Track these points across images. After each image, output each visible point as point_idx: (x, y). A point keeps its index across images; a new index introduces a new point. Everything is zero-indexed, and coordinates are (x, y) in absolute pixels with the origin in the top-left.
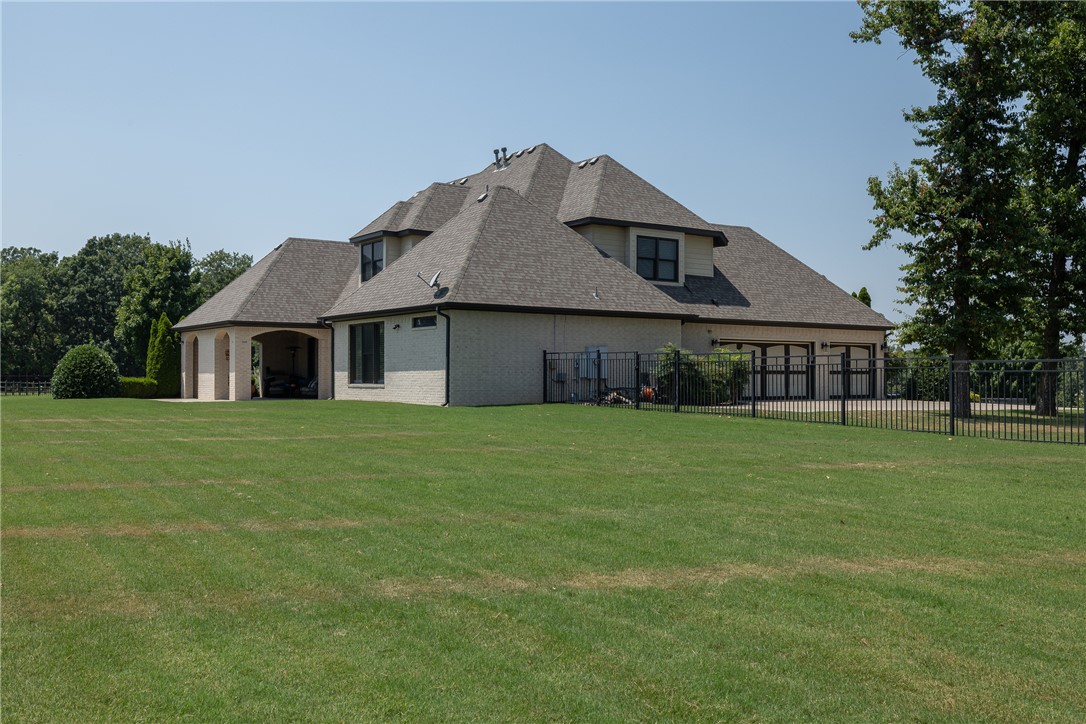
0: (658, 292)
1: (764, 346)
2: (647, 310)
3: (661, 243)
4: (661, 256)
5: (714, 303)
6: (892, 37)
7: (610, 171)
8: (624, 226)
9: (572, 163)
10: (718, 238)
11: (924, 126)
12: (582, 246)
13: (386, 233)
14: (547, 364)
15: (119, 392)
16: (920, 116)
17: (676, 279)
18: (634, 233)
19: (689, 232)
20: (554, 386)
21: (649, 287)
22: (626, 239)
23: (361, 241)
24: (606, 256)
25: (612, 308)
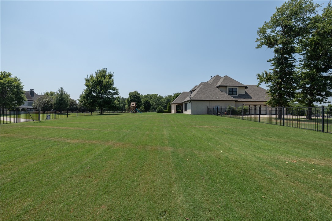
0: (230, 97)
1: (255, 106)
2: (227, 100)
3: (234, 89)
4: (234, 91)
5: (244, 98)
6: (265, 47)
7: (226, 78)
8: (226, 86)
9: (221, 77)
10: (246, 87)
11: (272, 62)
12: (218, 90)
13: (192, 90)
14: (208, 109)
15: (163, 112)
16: (271, 60)
17: (237, 95)
18: (228, 88)
19: (239, 87)
20: (210, 112)
21: (229, 96)
22: (227, 88)
23: (190, 91)
24: (222, 91)
25: (220, 100)
